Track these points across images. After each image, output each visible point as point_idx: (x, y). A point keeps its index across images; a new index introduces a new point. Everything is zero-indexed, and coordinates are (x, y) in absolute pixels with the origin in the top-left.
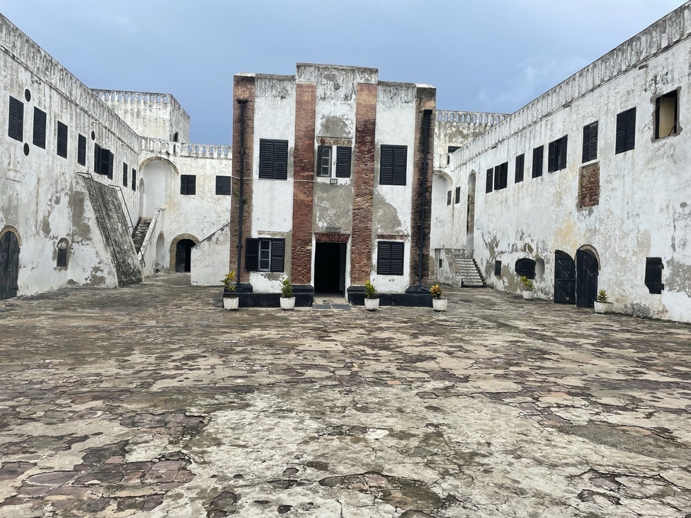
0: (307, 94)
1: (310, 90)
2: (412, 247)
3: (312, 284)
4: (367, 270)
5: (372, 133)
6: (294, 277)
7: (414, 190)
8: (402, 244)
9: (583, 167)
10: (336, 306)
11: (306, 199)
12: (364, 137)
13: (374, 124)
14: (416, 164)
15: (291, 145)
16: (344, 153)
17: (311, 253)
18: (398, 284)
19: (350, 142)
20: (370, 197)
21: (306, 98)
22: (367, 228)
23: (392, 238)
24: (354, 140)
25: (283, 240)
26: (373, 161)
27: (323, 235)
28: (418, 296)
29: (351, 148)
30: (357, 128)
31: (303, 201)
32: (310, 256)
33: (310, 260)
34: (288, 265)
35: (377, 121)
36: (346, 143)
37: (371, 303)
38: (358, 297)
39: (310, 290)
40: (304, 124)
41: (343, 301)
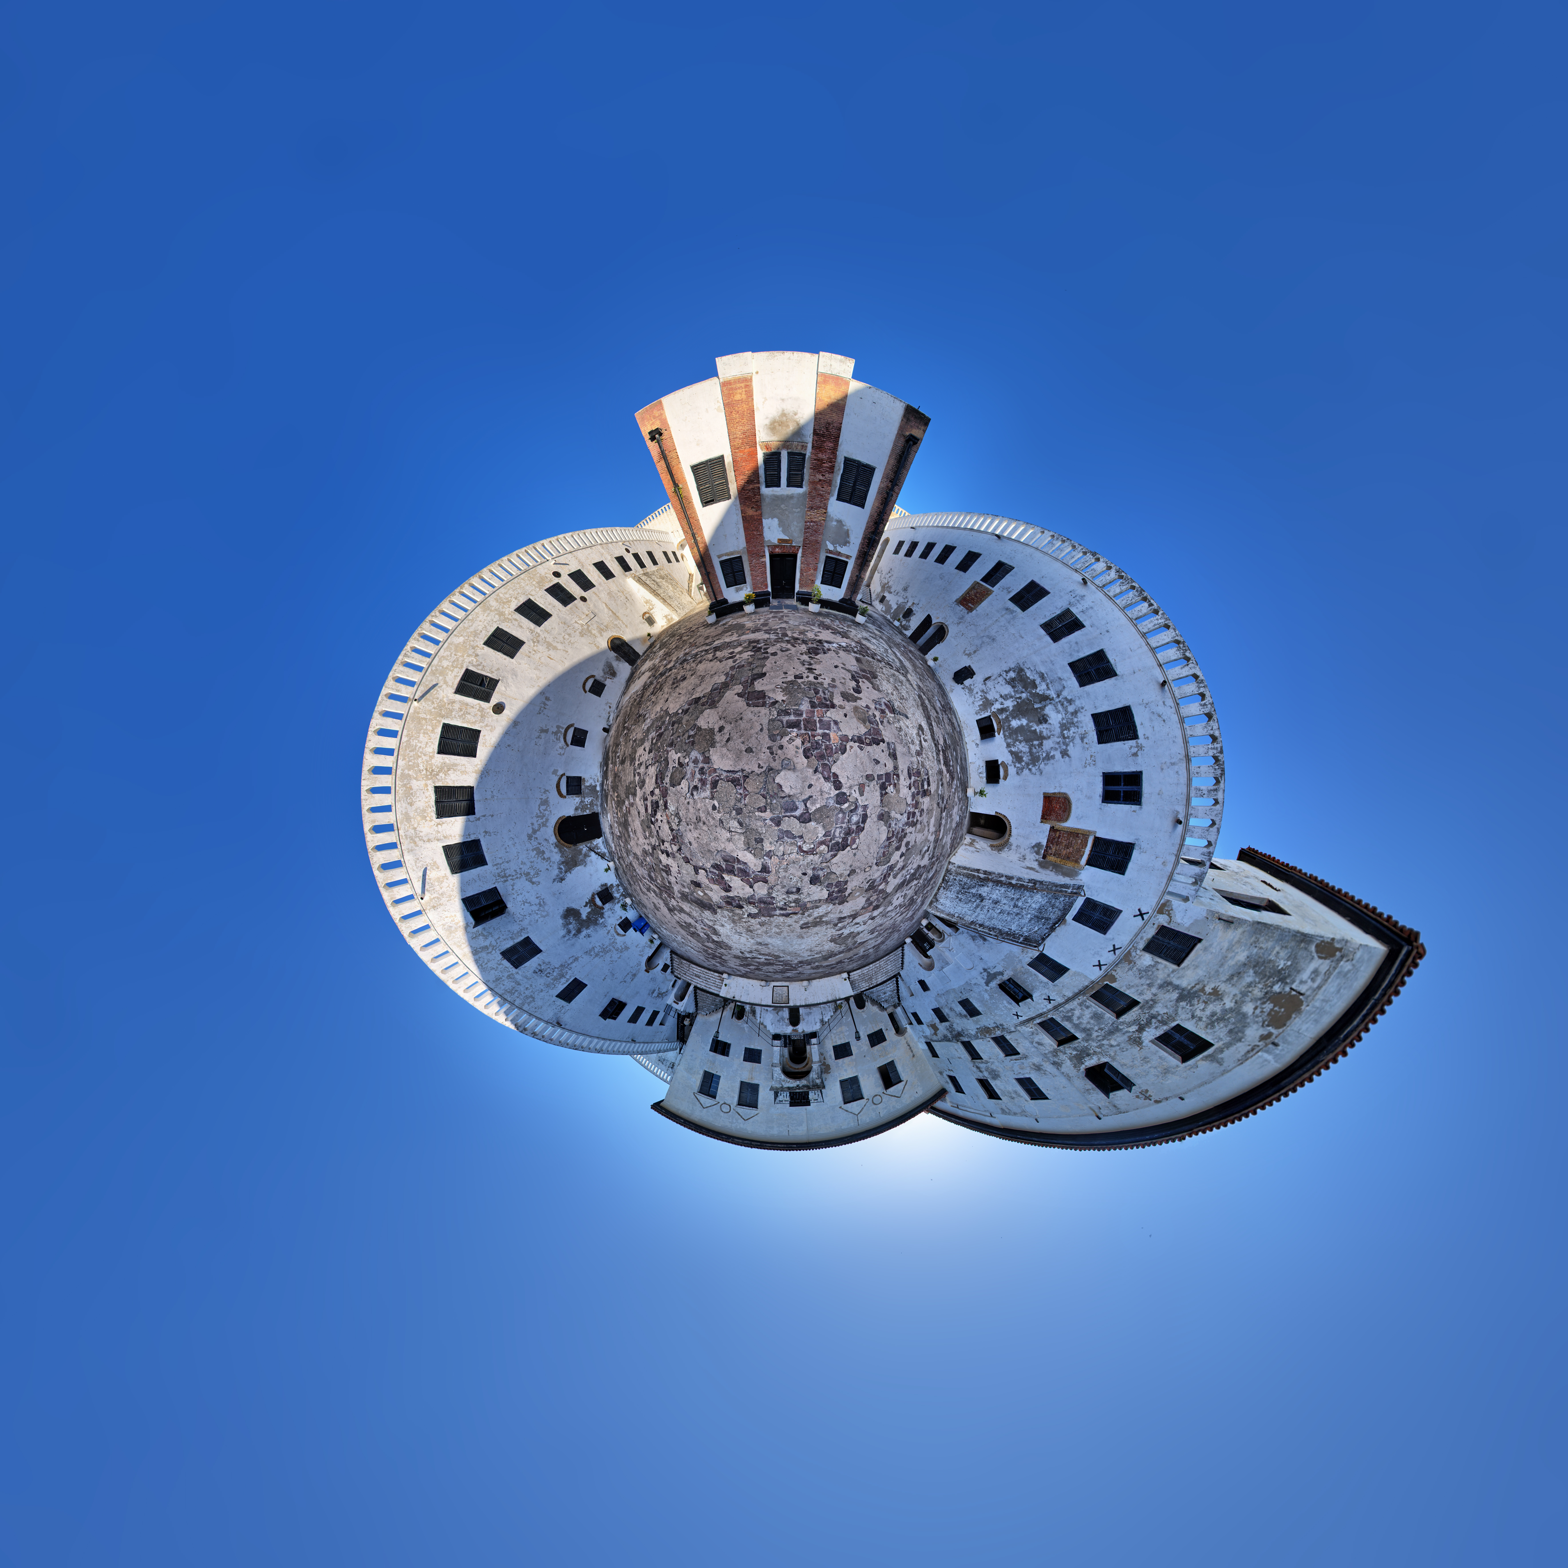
0: (739, 391)
1: (743, 385)
2: (854, 568)
3: (770, 589)
4: (813, 579)
5: (835, 436)
6: (754, 586)
7: (871, 516)
8: (846, 563)
9: (978, 583)
10: (787, 607)
11: (755, 513)
12: (824, 442)
13: (839, 429)
14: (880, 492)
15: (728, 460)
16: (797, 460)
17: (765, 564)
18: (835, 594)
19: (804, 447)
20: (824, 511)
21: (738, 397)
22: (817, 542)
23: (838, 555)
24: (810, 446)
25: (740, 557)
26: (833, 472)
27: (776, 546)
28: (847, 606)
29: (805, 455)
30: (815, 430)
31: (752, 516)
32: (765, 567)
33: (766, 573)
34: (748, 578)
35: (843, 426)
36: (799, 448)
37: (814, 607)
38: (805, 599)
39: (768, 593)
40: (739, 432)
41: (794, 602)
